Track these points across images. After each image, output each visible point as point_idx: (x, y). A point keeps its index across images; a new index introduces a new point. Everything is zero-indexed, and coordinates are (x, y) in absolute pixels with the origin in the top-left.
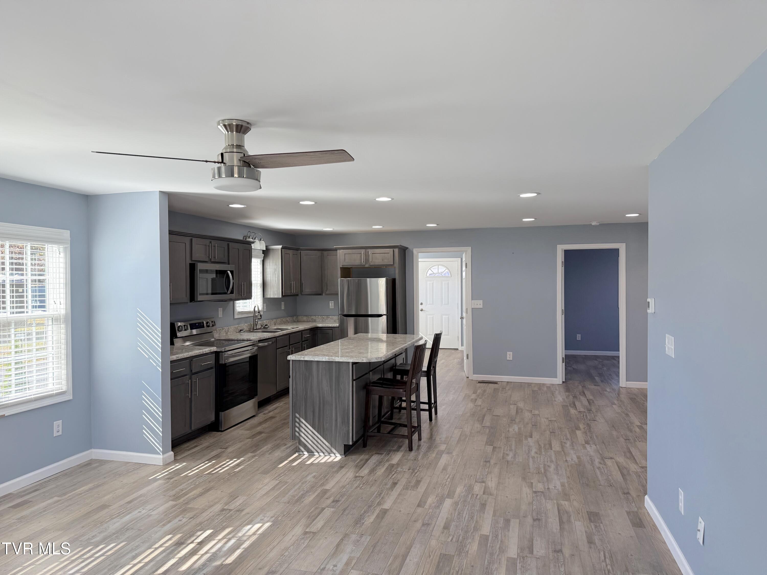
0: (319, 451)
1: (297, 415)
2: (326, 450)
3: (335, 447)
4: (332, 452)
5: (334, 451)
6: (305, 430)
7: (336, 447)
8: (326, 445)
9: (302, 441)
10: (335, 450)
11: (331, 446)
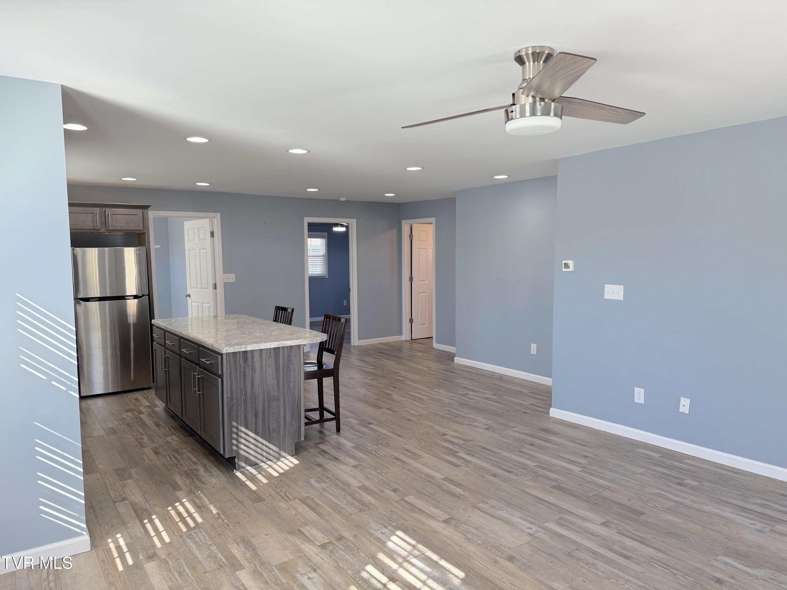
0: (264, 459)
1: (235, 424)
2: (273, 456)
3: (284, 450)
4: (281, 456)
5: (283, 454)
6: (245, 439)
7: (285, 448)
8: (273, 450)
9: (241, 454)
10: (285, 452)
11: (280, 448)
